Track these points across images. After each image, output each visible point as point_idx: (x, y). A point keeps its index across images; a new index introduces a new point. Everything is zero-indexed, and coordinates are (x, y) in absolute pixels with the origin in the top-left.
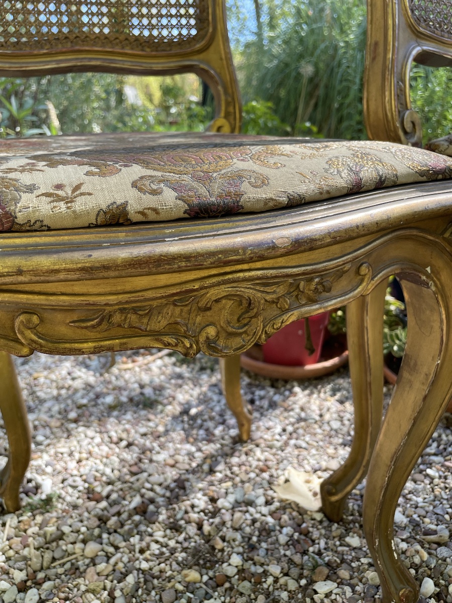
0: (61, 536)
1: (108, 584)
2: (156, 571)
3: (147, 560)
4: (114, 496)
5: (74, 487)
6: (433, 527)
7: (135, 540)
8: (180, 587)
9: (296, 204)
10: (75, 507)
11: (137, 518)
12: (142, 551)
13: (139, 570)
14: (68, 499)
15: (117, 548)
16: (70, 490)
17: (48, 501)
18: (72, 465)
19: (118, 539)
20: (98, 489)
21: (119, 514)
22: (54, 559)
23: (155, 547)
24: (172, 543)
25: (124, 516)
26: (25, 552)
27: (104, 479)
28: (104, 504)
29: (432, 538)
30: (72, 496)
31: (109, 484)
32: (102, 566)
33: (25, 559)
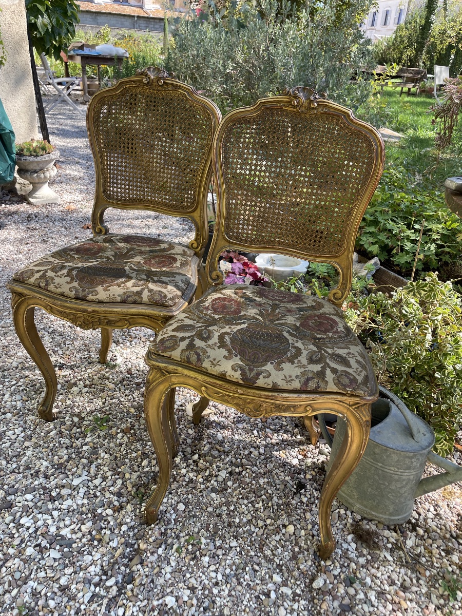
0: (108, 379)
1: (107, 398)
2: (123, 404)
3: (125, 399)
4: (135, 375)
5: (126, 365)
6: (226, 446)
7: (127, 392)
8: (125, 411)
9: (100, 302)
10: (121, 372)
11: (134, 385)
12: (126, 396)
13: (119, 400)
14: (122, 369)
15: (120, 391)
16: (125, 366)
17: (115, 366)
18: (134, 358)
19: (123, 388)
20: (133, 370)
21: (131, 381)
22: (101, 384)
23: (130, 396)
24: (137, 399)
25: (132, 383)
26: (95, 377)
27: (138, 368)
28: (129, 376)
29: (218, 447)
30: (123, 369)
31: (137, 370)
32: (110, 392)
33: (93, 379)
